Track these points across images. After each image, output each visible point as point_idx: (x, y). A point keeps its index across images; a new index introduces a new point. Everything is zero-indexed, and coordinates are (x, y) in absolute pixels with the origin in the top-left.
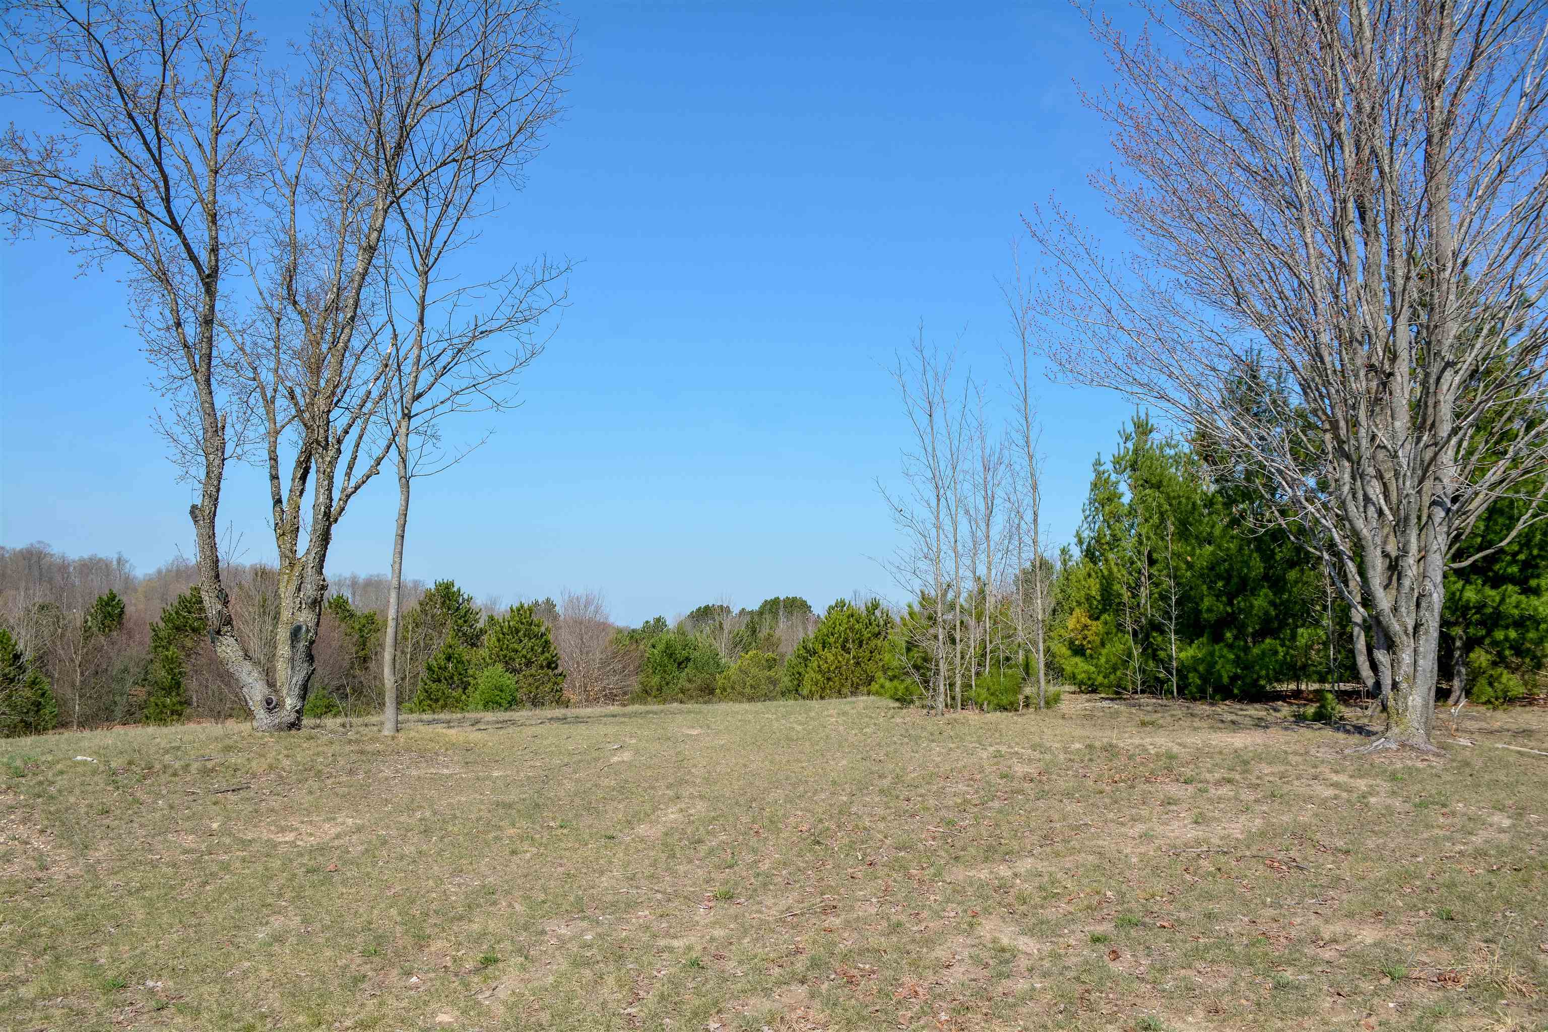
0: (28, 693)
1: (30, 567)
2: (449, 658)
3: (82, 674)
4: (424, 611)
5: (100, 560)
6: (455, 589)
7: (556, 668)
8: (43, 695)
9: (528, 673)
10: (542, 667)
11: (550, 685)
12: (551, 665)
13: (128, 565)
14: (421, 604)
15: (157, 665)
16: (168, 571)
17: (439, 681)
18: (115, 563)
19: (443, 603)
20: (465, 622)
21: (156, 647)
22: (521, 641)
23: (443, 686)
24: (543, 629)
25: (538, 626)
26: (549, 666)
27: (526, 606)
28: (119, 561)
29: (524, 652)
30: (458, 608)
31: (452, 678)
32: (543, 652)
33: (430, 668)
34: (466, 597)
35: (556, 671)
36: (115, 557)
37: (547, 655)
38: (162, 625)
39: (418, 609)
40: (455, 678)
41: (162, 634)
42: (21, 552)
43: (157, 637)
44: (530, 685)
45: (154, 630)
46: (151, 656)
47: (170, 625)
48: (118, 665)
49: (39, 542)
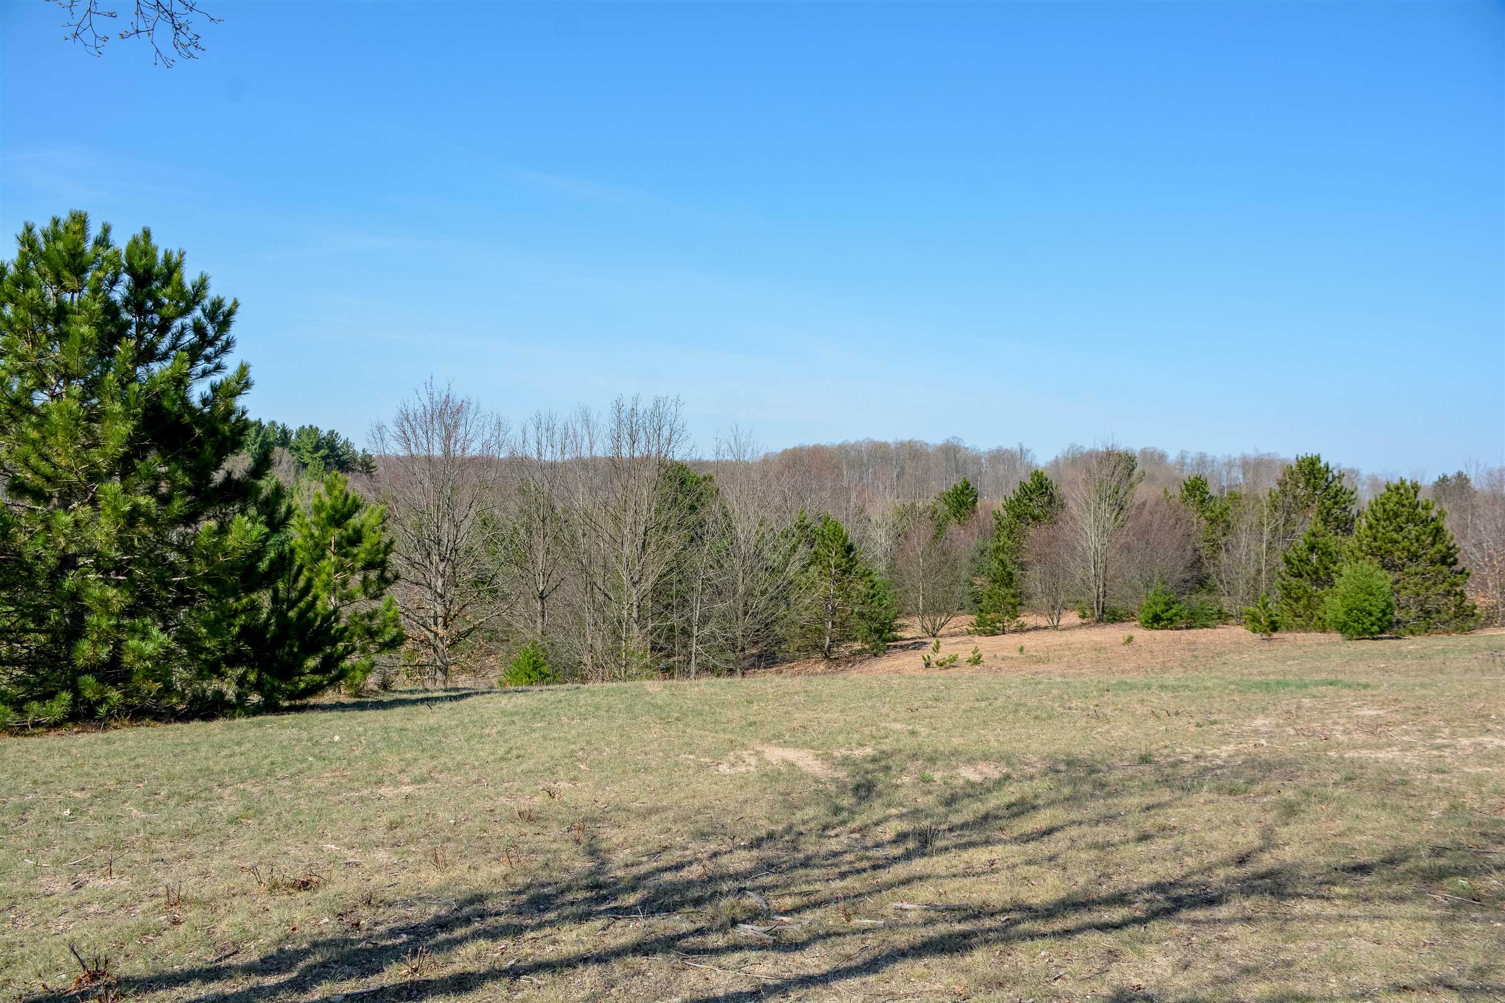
2: (1312, 549)
4: (1284, 493)
6: (1322, 465)
7: (1455, 562)
9: (1413, 569)
10: (1433, 563)
11: (1445, 586)
12: (1447, 559)
13: (1030, 455)
14: (1280, 484)
16: (1066, 459)
17: (1300, 575)
19: (1308, 482)
20: (1336, 503)
21: (998, 536)
22: (1402, 529)
23: (1305, 583)
24: (1433, 514)
25: (1426, 508)
26: (1443, 561)
27: (1408, 483)
29: (1406, 543)
30: (1327, 487)
31: (1316, 572)
32: (1433, 544)
33: (1288, 561)
34: (1336, 473)
35: (1454, 568)
37: (1439, 546)
38: (1004, 513)
39: (1277, 489)
40: (1321, 573)
41: (1004, 522)
43: (1000, 525)
44: (1416, 585)
45: (997, 519)
47: (1011, 513)
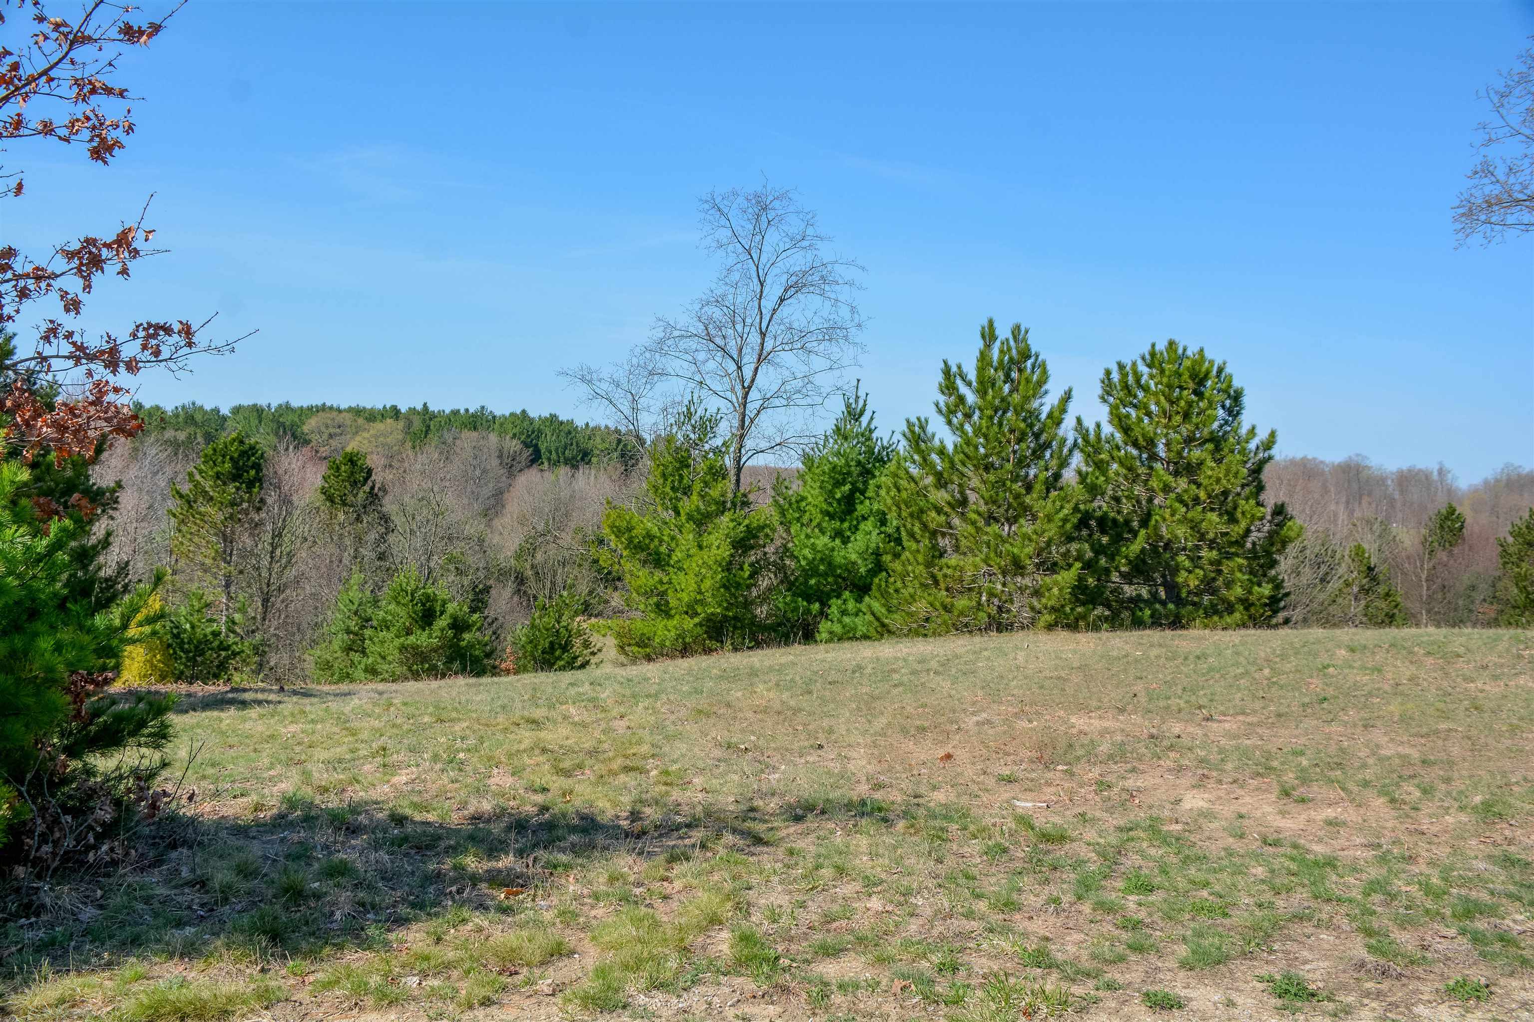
0: (1383, 605)
1: (1349, 481)
3: (1428, 589)
5: (1420, 470)
8: (1396, 606)
13: (1450, 476)
15: (1507, 582)
16: (1497, 481)
18: (1435, 473)
21: (1505, 563)
28: (1441, 472)
36: (1435, 468)
38: (1510, 540)
41: (1511, 550)
42: (1339, 465)
43: (1505, 553)
45: (1502, 546)
46: (1498, 573)
47: (1521, 540)
48: (1466, 579)
49: (1358, 455)
